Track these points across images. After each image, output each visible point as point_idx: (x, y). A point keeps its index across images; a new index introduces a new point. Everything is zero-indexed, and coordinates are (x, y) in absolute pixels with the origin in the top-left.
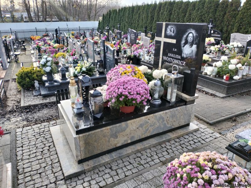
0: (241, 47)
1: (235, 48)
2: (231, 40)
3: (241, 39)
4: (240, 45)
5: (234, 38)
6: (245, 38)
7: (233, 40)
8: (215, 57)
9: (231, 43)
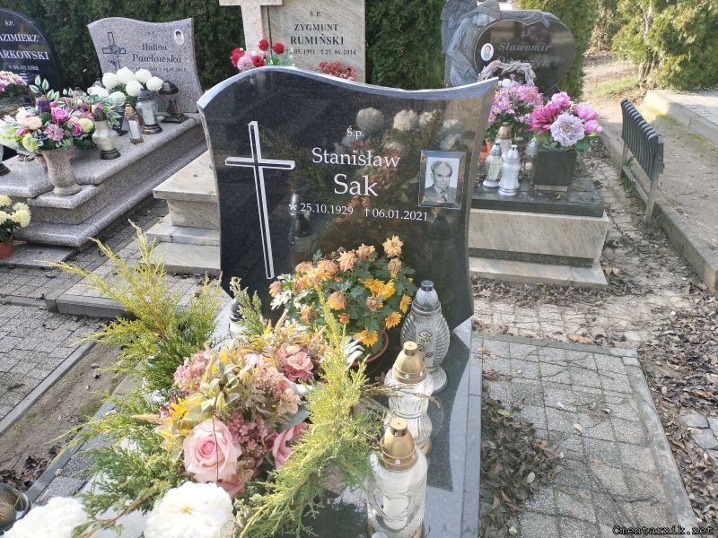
0: (162, 92)
1: (132, 101)
2: (103, 58)
3: (145, 47)
4: (155, 83)
5: (111, 48)
6: (159, 41)
7: (111, 57)
8: (49, 190)
9: (109, 79)
